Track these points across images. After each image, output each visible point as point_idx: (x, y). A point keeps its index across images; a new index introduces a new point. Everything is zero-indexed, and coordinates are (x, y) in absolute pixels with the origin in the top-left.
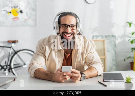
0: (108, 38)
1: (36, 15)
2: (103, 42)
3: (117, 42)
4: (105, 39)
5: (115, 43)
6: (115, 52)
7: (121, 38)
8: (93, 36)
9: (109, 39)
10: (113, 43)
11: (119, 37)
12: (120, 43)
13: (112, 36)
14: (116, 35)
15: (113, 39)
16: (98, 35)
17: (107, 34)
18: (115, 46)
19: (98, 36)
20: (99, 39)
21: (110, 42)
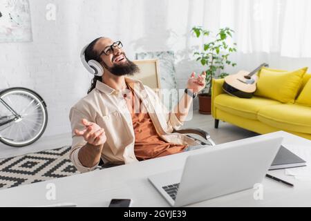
0: (161, 56)
1: (29, 21)
2: (154, 65)
3: (176, 62)
4: (156, 58)
5: (173, 65)
6: (174, 79)
7: (182, 55)
8: (137, 55)
9: (162, 58)
10: (170, 64)
11: (178, 53)
12: (179, 63)
13: (168, 52)
14: (174, 50)
15: (169, 57)
16: (145, 52)
17: (160, 51)
18: (174, 69)
19: (145, 54)
20: (147, 58)
21: (165, 64)
